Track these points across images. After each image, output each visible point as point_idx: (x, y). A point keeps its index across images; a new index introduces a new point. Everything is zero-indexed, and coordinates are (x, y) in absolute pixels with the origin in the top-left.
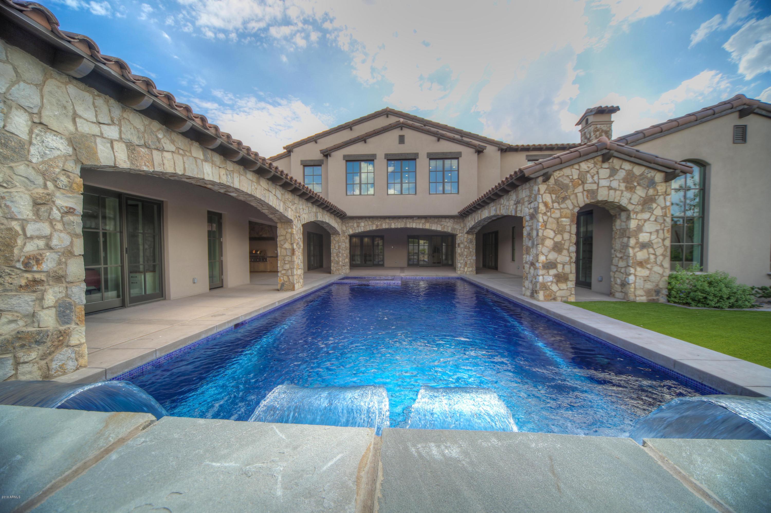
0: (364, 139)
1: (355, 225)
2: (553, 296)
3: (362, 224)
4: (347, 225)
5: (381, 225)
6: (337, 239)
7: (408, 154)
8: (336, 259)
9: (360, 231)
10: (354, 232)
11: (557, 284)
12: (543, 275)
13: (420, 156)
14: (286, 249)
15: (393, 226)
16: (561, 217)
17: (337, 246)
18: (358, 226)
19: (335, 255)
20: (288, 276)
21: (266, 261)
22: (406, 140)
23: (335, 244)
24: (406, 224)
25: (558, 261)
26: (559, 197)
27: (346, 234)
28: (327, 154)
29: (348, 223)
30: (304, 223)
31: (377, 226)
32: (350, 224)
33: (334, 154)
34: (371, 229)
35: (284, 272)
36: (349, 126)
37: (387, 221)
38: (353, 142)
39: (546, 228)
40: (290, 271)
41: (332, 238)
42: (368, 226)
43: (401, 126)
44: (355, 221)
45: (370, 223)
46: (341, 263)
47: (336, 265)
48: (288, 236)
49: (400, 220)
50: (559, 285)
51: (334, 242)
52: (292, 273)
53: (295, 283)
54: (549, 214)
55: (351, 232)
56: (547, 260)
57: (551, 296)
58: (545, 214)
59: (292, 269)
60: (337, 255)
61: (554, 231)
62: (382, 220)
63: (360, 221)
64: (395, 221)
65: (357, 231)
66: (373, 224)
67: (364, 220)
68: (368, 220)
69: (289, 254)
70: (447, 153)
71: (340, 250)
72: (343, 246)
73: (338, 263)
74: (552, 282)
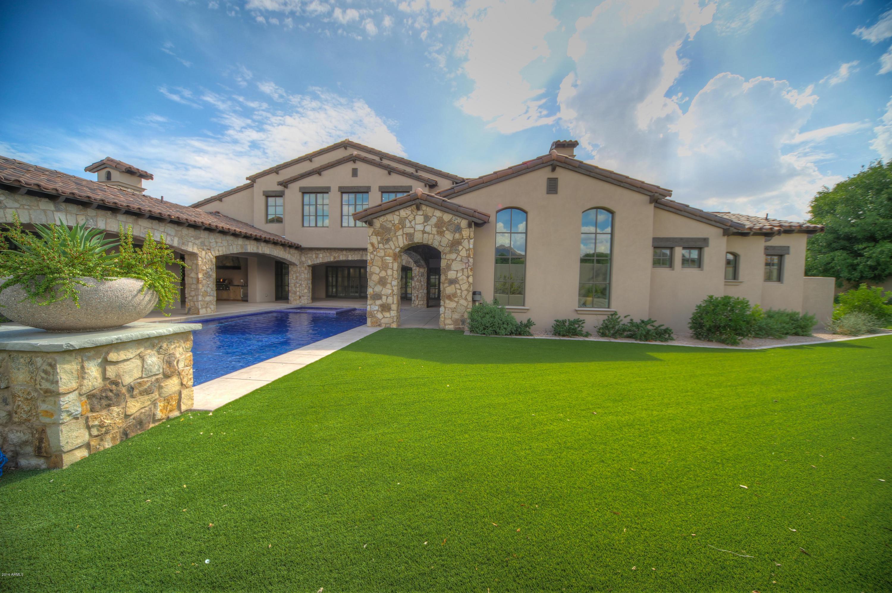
0: (318, 172)
1: (314, 256)
2: (379, 323)
3: (321, 256)
4: (306, 256)
5: (339, 257)
6: (295, 269)
7: (360, 187)
8: (294, 289)
9: (318, 262)
10: (313, 263)
11: (382, 313)
12: (370, 305)
13: (372, 189)
14: (192, 278)
15: (350, 258)
16: (385, 256)
17: (294, 276)
18: (317, 257)
19: (293, 285)
20: (194, 302)
21: (229, 289)
22: (359, 173)
23: (293, 275)
24: (362, 256)
25: (383, 293)
26: (383, 239)
27: (305, 265)
28: (285, 184)
29: (307, 254)
30: (217, 255)
31: (335, 258)
32: (309, 255)
33: (291, 186)
34: (329, 260)
35: (190, 298)
36: (309, 158)
37: (344, 252)
38: (309, 174)
39: (373, 265)
40: (195, 297)
41: (290, 269)
42: (326, 258)
43: (354, 159)
44: (314, 252)
45: (328, 254)
46: (298, 293)
47: (293, 295)
48: (194, 266)
49: (356, 252)
50: (384, 313)
51: (292, 273)
52: (197, 299)
53: (200, 307)
54: (375, 253)
55: (310, 263)
56: (374, 292)
57: (377, 323)
58: (372, 253)
59: (197, 295)
60: (295, 285)
61: (380, 268)
62: (339, 252)
63: (318, 252)
64: (352, 253)
65: (316, 263)
66: (331, 255)
67: (322, 252)
68: (326, 251)
69: (194, 282)
70: (398, 186)
71: (298, 281)
72: (302, 277)
73: (295, 293)
74: (378, 311)
